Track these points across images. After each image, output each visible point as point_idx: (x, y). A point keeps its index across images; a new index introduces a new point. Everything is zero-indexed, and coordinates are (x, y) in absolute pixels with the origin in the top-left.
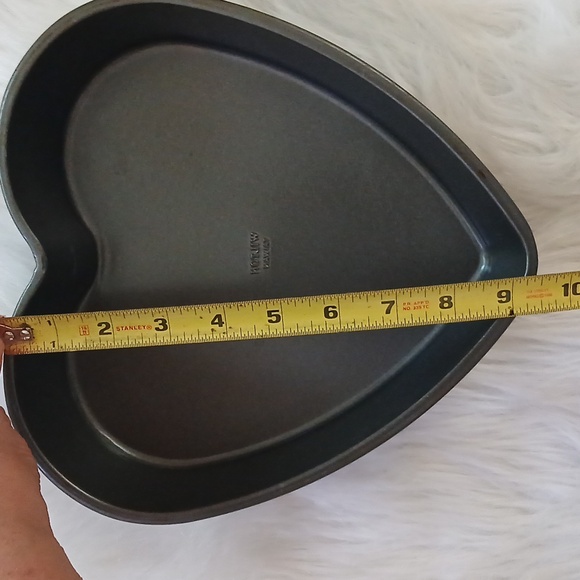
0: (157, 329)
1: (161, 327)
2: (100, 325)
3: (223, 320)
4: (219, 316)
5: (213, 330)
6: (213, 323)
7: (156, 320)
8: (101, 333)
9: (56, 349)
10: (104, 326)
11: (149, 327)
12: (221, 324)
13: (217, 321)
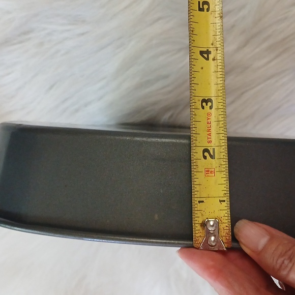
0: (211, 108)
1: (209, 104)
2: (205, 157)
3: (205, 50)
4: (202, 53)
5: (214, 60)
6: (207, 59)
7: (203, 108)
8: (212, 157)
9: (226, 199)
10: (206, 154)
11: (209, 114)
12: (208, 52)
13: (206, 56)
